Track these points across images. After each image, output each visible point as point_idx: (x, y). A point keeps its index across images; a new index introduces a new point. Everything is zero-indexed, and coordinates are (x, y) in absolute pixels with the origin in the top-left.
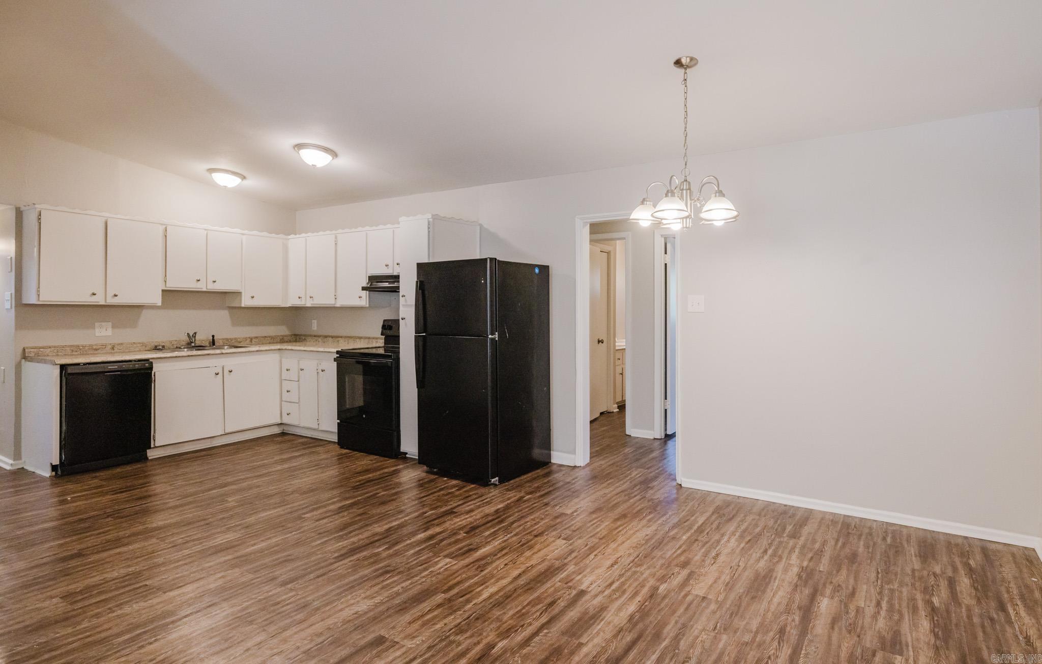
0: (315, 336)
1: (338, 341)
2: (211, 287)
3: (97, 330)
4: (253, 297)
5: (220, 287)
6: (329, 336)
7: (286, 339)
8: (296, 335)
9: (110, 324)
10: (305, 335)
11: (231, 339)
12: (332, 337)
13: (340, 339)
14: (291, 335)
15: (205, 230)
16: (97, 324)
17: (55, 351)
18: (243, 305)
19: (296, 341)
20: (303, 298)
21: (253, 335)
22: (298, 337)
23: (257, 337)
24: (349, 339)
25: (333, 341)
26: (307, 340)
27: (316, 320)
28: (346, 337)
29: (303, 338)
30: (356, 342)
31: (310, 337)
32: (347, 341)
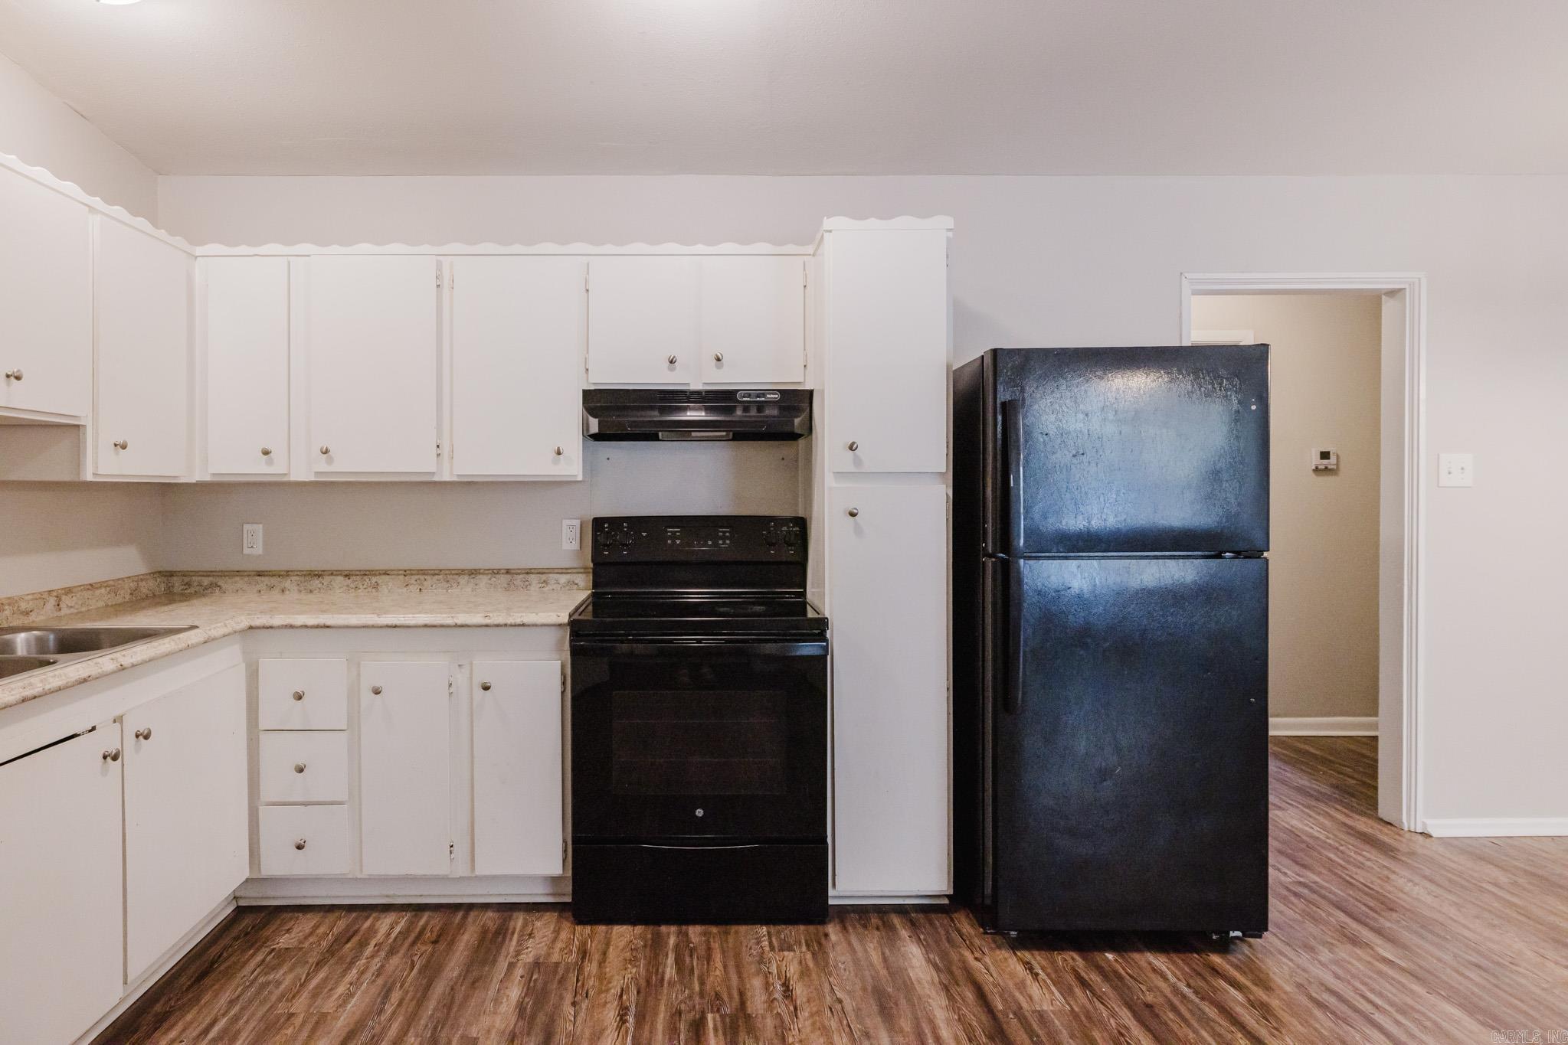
0: (260, 574)
1: (376, 586)
6: (333, 573)
8: (170, 574)
10: (208, 574)
12: (347, 575)
13: (380, 579)
14: (153, 577)
18: (88, 476)
19: (168, 594)
21: (58, 583)
22: (176, 581)
24: (422, 577)
25: (352, 585)
26: (224, 587)
27: (261, 526)
28: (407, 573)
29: (206, 581)
30: (455, 585)
31: (238, 579)
32: (415, 583)
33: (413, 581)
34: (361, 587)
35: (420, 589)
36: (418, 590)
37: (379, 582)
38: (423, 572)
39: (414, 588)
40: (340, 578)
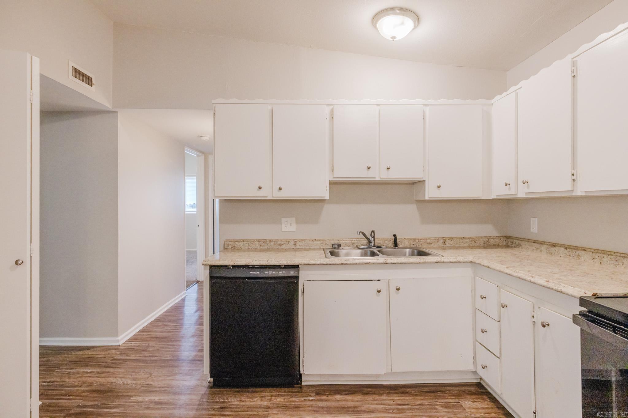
0: (534, 242)
1: (578, 256)
2: (385, 175)
3: (283, 225)
4: (439, 187)
5: (397, 174)
6: (561, 246)
7: (492, 242)
8: (507, 237)
9: (294, 219)
10: (519, 239)
11: (419, 240)
12: (566, 248)
13: (581, 253)
14: (500, 237)
15: (378, 105)
16: (283, 220)
17: (247, 245)
18: (427, 198)
19: (507, 246)
20: (513, 186)
21: (447, 235)
22: (509, 240)
23: (452, 238)
24: (602, 255)
25: (568, 254)
26: (523, 246)
27: (537, 219)
28: (595, 251)
29: (517, 242)
30: (621, 264)
31: (527, 243)
32: (598, 258)
33: (596, 257)
34: (571, 255)
35: (601, 263)
36: (600, 263)
37: (580, 254)
38: (604, 252)
39: (597, 261)
40: (563, 249)
